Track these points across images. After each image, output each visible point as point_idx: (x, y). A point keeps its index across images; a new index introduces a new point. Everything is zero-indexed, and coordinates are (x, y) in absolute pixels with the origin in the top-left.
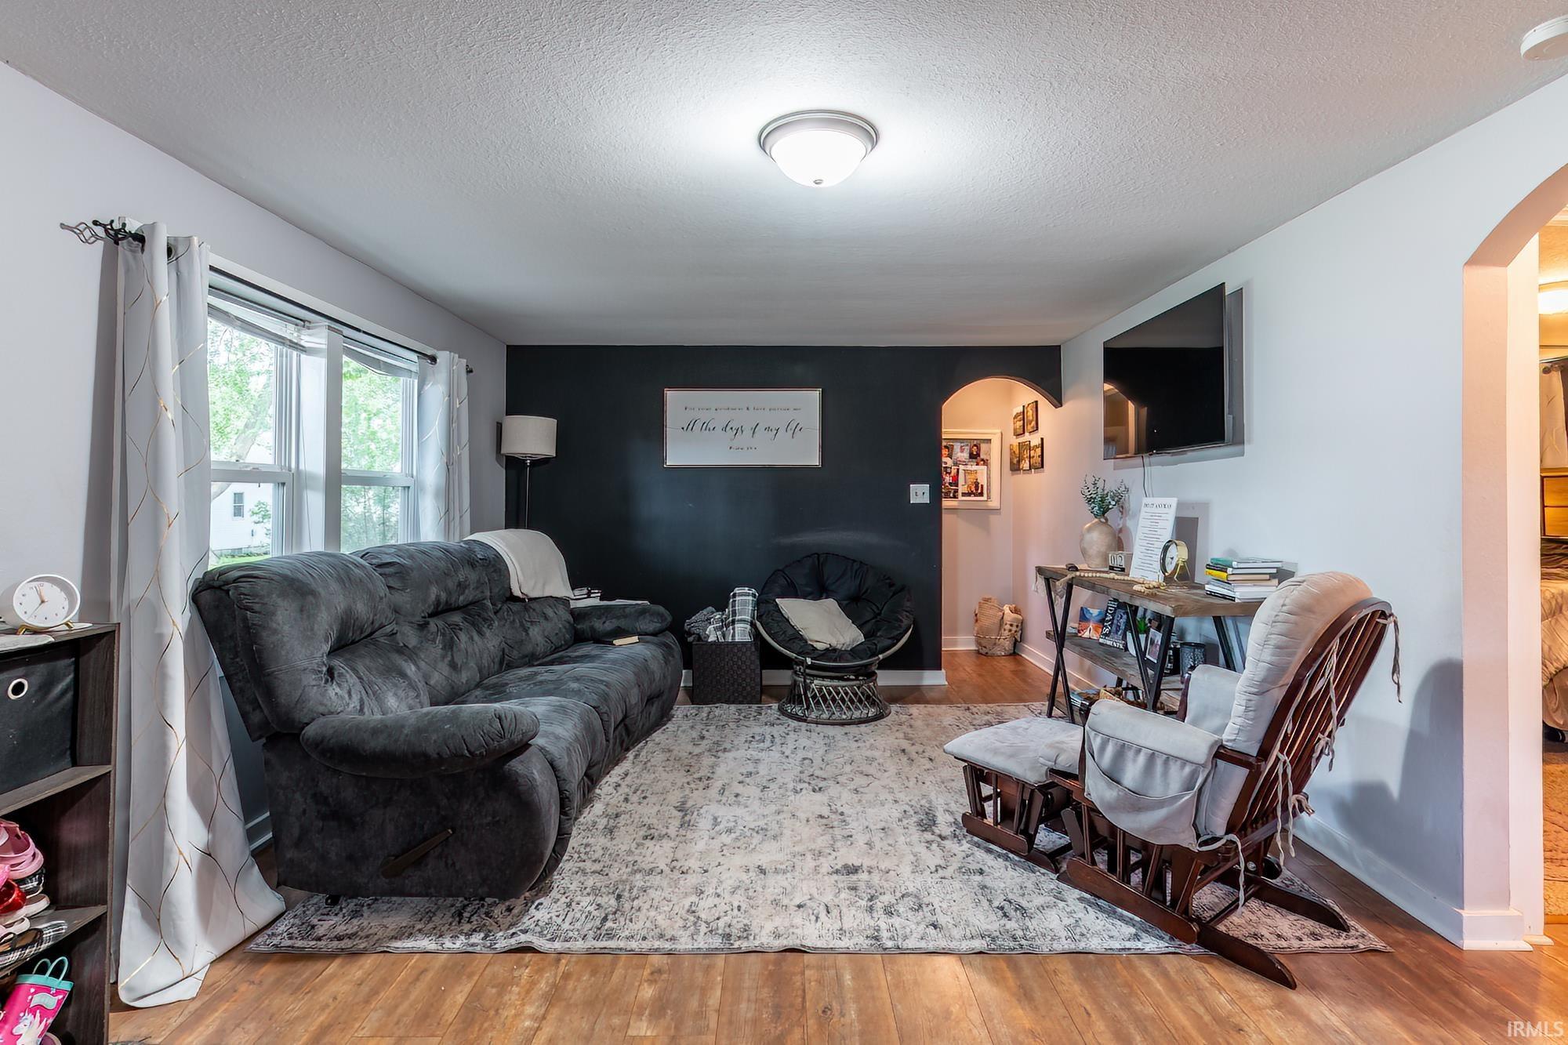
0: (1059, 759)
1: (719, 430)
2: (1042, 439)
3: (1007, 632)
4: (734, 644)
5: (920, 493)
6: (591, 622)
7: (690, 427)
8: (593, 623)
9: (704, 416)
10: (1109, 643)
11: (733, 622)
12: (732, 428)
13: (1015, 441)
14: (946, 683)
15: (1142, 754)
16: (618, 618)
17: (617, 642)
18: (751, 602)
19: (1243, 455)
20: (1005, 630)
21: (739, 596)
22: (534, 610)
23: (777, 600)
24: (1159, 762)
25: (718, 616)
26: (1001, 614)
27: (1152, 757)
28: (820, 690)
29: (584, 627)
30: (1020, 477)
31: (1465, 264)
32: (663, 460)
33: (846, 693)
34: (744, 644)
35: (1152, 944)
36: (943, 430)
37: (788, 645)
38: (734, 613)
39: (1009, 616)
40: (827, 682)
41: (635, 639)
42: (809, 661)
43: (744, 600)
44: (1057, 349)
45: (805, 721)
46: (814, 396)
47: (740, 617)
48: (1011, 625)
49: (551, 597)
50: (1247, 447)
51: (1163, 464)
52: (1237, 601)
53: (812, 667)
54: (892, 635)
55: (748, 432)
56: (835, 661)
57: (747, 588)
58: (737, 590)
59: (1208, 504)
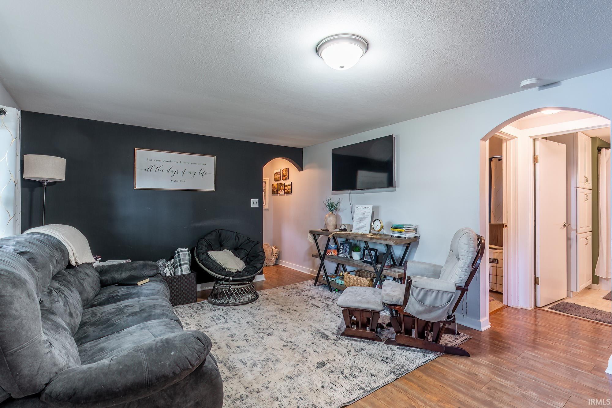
0: (393, 300)
1: (165, 171)
2: (291, 182)
3: (274, 256)
4: (184, 276)
5: (255, 203)
6: (111, 274)
7: (149, 169)
8: (113, 275)
9: (158, 164)
10: (343, 256)
11: (180, 265)
12: (172, 171)
13: (276, 183)
14: (265, 279)
15: (434, 292)
16: (130, 270)
17: (139, 283)
18: (188, 254)
19: (395, 191)
20: (273, 255)
21: (181, 252)
22: (81, 272)
23: (208, 252)
24: (440, 294)
25: (169, 263)
26: (272, 249)
27: (439, 292)
28: (234, 291)
29: (107, 278)
30: (278, 197)
31: (481, 140)
32: (134, 185)
33: (245, 290)
34: (188, 275)
35: (431, 356)
36: (264, 178)
37: (219, 273)
38: (180, 260)
39: (275, 250)
40: (236, 287)
41: (147, 280)
42: (231, 278)
43: (184, 254)
44: (301, 150)
45: (229, 306)
46: (213, 159)
47: (184, 262)
48: (276, 253)
49: (86, 263)
50: (396, 189)
51: (357, 193)
52: (406, 238)
53: (233, 281)
54: (261, 263)
55: (180, 174)
56: (242, 277)
57: (184, 248)
58: (179, 249)
59: (379, 207)
